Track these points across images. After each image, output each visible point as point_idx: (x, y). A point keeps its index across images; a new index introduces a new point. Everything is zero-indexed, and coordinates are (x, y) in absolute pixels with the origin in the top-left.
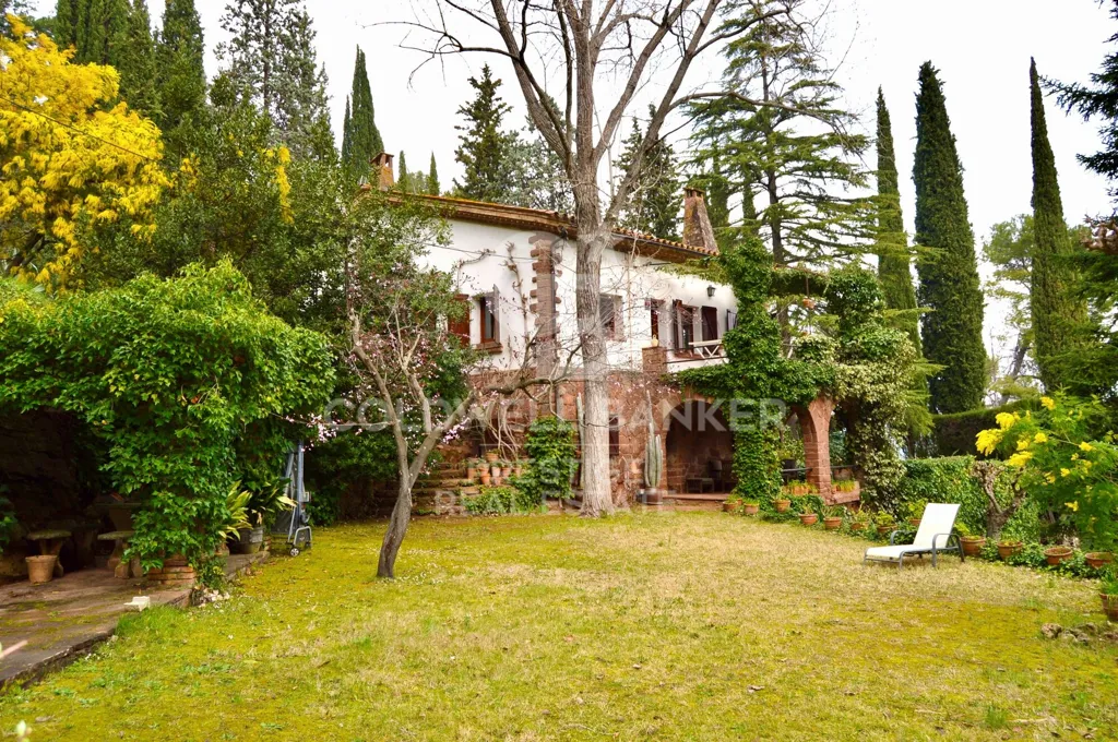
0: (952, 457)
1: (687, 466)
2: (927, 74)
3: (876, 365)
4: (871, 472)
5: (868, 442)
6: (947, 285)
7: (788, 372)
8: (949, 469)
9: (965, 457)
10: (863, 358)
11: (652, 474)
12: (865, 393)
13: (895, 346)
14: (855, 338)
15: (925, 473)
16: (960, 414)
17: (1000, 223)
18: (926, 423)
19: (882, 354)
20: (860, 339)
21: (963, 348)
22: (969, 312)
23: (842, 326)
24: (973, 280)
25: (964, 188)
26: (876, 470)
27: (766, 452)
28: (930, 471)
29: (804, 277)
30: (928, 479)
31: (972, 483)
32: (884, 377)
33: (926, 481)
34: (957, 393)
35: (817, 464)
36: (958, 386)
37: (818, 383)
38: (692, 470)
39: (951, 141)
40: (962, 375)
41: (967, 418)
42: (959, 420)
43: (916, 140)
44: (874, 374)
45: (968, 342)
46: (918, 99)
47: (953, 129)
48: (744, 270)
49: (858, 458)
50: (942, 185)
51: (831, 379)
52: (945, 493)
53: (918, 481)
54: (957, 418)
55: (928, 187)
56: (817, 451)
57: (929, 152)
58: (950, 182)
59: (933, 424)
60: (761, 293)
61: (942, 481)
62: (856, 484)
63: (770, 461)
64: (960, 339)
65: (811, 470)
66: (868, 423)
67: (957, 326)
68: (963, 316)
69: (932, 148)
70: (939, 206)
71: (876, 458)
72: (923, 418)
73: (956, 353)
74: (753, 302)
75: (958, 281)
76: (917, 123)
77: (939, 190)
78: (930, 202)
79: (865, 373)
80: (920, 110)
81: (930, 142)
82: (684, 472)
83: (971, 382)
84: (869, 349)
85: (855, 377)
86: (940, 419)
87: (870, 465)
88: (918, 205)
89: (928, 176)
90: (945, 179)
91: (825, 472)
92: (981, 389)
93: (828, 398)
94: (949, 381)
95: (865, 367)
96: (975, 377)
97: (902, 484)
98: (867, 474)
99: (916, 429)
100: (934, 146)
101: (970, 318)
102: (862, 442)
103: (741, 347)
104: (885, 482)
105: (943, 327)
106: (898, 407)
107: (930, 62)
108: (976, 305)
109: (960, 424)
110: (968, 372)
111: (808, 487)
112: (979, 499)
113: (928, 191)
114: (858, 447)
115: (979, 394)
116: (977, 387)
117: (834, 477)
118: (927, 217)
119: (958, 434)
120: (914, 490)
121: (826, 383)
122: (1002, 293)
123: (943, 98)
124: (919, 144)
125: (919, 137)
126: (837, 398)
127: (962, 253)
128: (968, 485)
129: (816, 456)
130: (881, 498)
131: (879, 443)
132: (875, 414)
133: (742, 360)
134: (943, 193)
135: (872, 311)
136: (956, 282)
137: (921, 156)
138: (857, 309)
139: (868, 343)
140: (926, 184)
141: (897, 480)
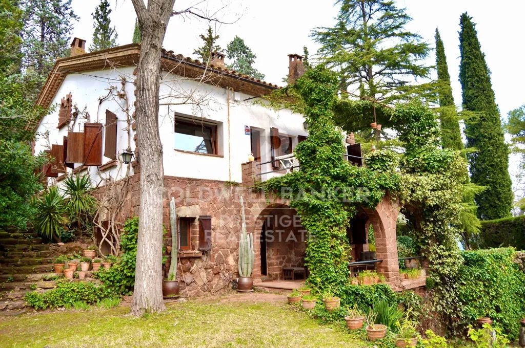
0: (499, 248)
1: (284, 258)
2: (465, 20)
3: (435, 175)
4: (435, 262)
5: (431, 238)
6: (485, 141)
7: (351, 175)
8: (497, 258)
9: (508, 248)
10: (424, 171)
11: (244, 266)
12: (426, 198)
13: (449, 160)
14: (417, 156)
15: (480, 261)
16: (498, 220)
17: (512, 110)
18: (476, 225)
19: (439, 167)
20: (421, 157)
21: (497, 179)
22: (499, 157)
23: (408, 149)
24: (500, 137)
25: (491, 83)
26: (439, 261)
27: (333, 247)
28: (483, 260)
29: (372, 107)
30: (481, 267)
31: (515, 268)
32: (442, 185)
33: (481, 268)
34: (495, 207)
35: (386, 257)
36: (496, 203)
37: (382, 187)
38: (289, 261)
39: (482, 57)
40: (497, 196)
41: (503, 222)
42: (497, 224)
43: (460, 59)
44: (434, 183)
45: (500, 175)
46: (460, 35)
47: (482, 50)
48: (311, 90)
49: (424, 251)
50: (478, 82)
51: (395, 185)
52: (496, 277)
53: (474, 268)
54: (496, 222)
55: (469, 83)
56: (385, 245)
57: (469, 64)
58: (483, 79)
59: (481, 226)
60: (326, 109)
61: (493, 268)
62: (423, 272)
63: (336, 256)
64: (494, 173)
65: (381, 261)
66: (430, 222)
67: (492, 166)
68: (495, 160)
69: (470, 61)
70: (477, 94)
71: (439, 251)
72: (474, 222)
73: (492, 182)
74: (318, 116)
75: (491, 138)
76: (461, 49)
77: (476, 84)
78: (470, 92)
79: (425, 182)
80: (462, 40)
81: (469, 57)
82: (281, 263)
83: (503, 200)
84: (428, 164)
85: (418, 185)
86: (485, 224)
87: (434, 256)
88: (463, 96)
89: (469, 77)
90: (479, 78)
91: (393, 263)
92: (509, 204)
93: (395, 201)
94: (489, 200)
95: (426, 178)
96: (506, 197)
97: (461, 271)
98: (431, 263)
99: (469, 229)
100: (471, 59)
101: (500, 161)
102: (427, 238)
103: (309, 155)
104: (446, 270)
105: (483, 166)
106: (454, 209)
107: (466, 13)
108: (503, 153)
109: (497, 226)
110: (501, 194)
111: (377, 278)
112: (521, 280)
113: (469, 86)
114: (423, 242)
115: (508, 208)
116: (507, 203)
117: (403, 267)
118: (469, 101)
119: (497, 233)
120: (471, 276)
121: (391, 188)
122: (517, 150)
123: (476, 32)
124: (462, 60)
125: (462, 56)
126: (403, 202)
127: (492, 121)
128: (512, 269)
129: (385, 250)
130: (444, 283)
131: (440, 239)
132: (436, 215)
133: (310, 166)
134: (478, 87)
135: (430, 136)
136: (490, 139)
137: (464, 67)
138: (419, 135)
139: (427, 159)
140: (468, 82)
141: (456, 268)
